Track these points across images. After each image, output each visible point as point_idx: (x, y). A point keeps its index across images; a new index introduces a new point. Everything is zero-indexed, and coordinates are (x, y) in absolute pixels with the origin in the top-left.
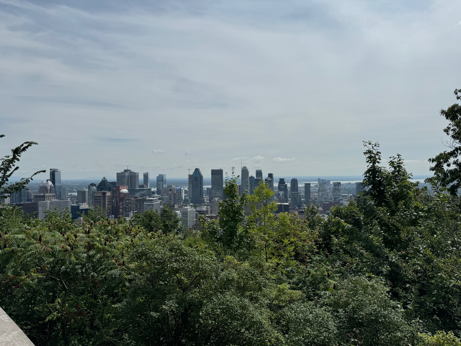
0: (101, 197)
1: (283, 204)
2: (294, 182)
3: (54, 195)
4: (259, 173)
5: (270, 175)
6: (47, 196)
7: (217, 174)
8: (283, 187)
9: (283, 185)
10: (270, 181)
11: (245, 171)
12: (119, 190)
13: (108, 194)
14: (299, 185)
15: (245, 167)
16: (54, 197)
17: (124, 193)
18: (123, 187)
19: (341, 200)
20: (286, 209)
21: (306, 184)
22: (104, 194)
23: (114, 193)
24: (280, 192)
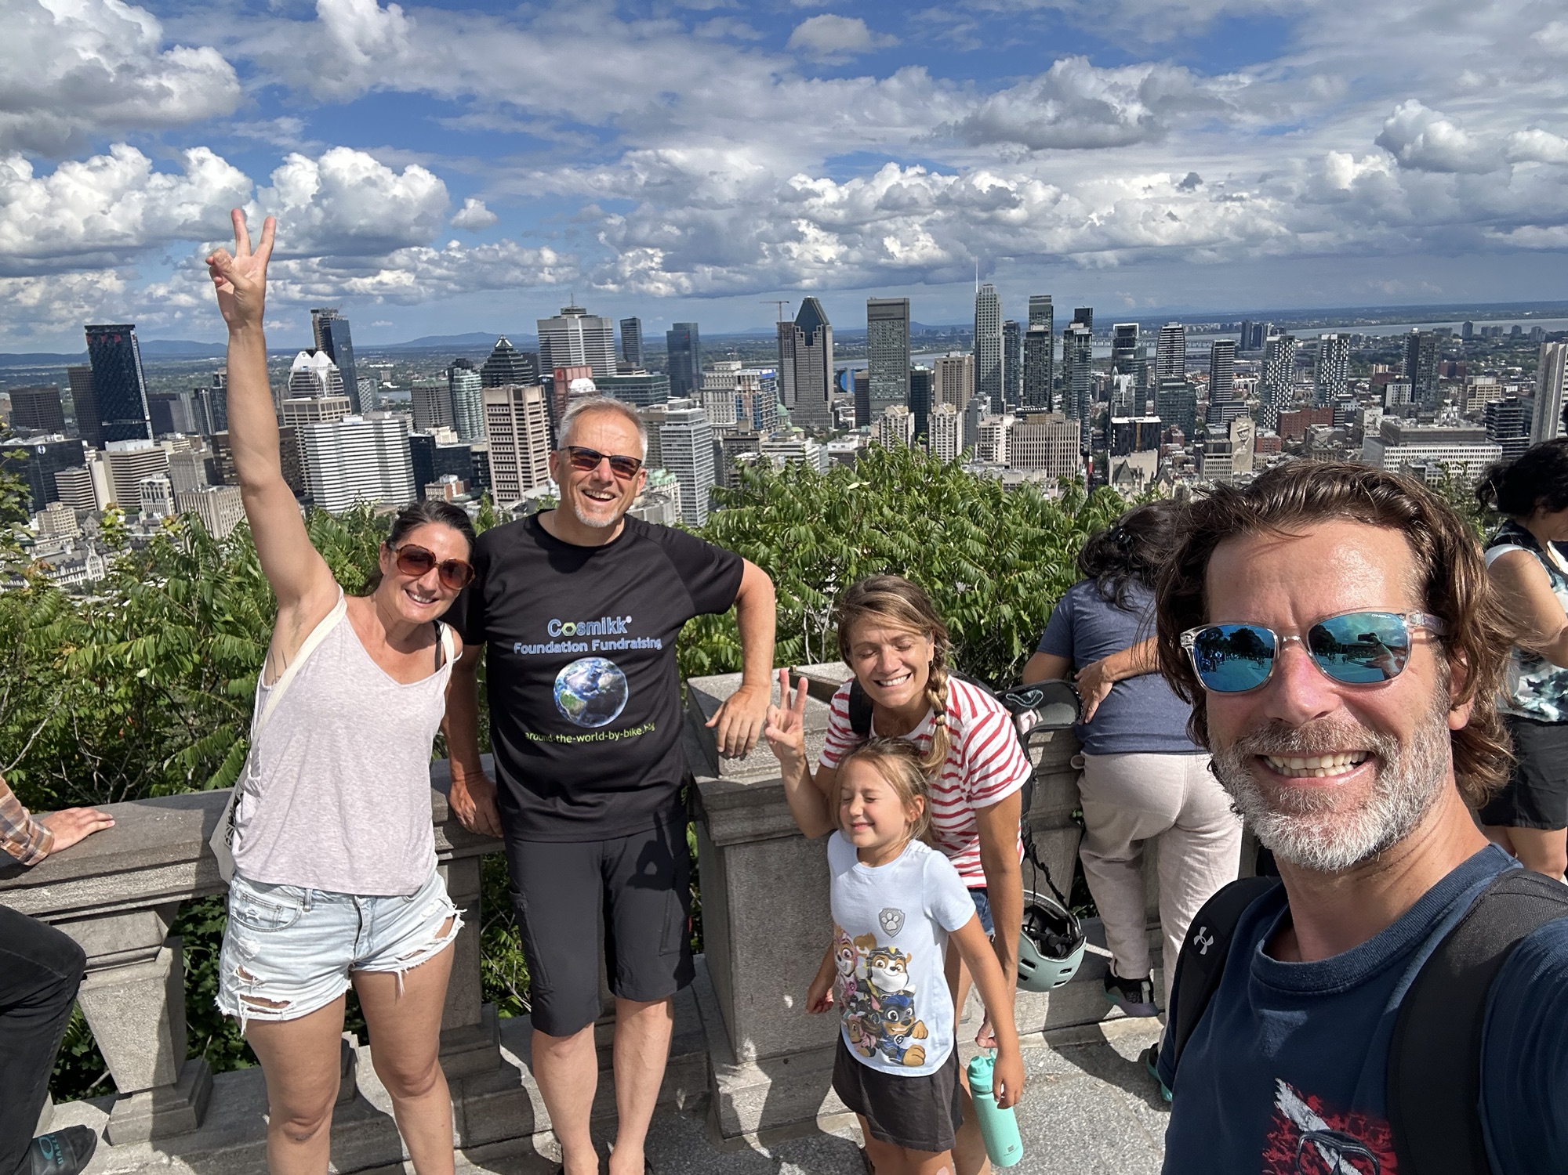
0: (508, 405)
1: (1139, 420)
2: (1172, 338)
3: (347, 402)
4: (1041, 309)
6: (322, 405)
7: (889, 317)
8: (1132, 357)
9: (1129, 352)
11: (987, 304)
12: (566, 382)
13: (532, 395)
15: (989, 290)
16: (347, 407)
17: (582, 391)
18: (576, 370)
19: (1347, 400)
20: (1151, 438)
21: (1219, 344)
22: (518, 395)
23: (550, 389)
24: (1121, 377)
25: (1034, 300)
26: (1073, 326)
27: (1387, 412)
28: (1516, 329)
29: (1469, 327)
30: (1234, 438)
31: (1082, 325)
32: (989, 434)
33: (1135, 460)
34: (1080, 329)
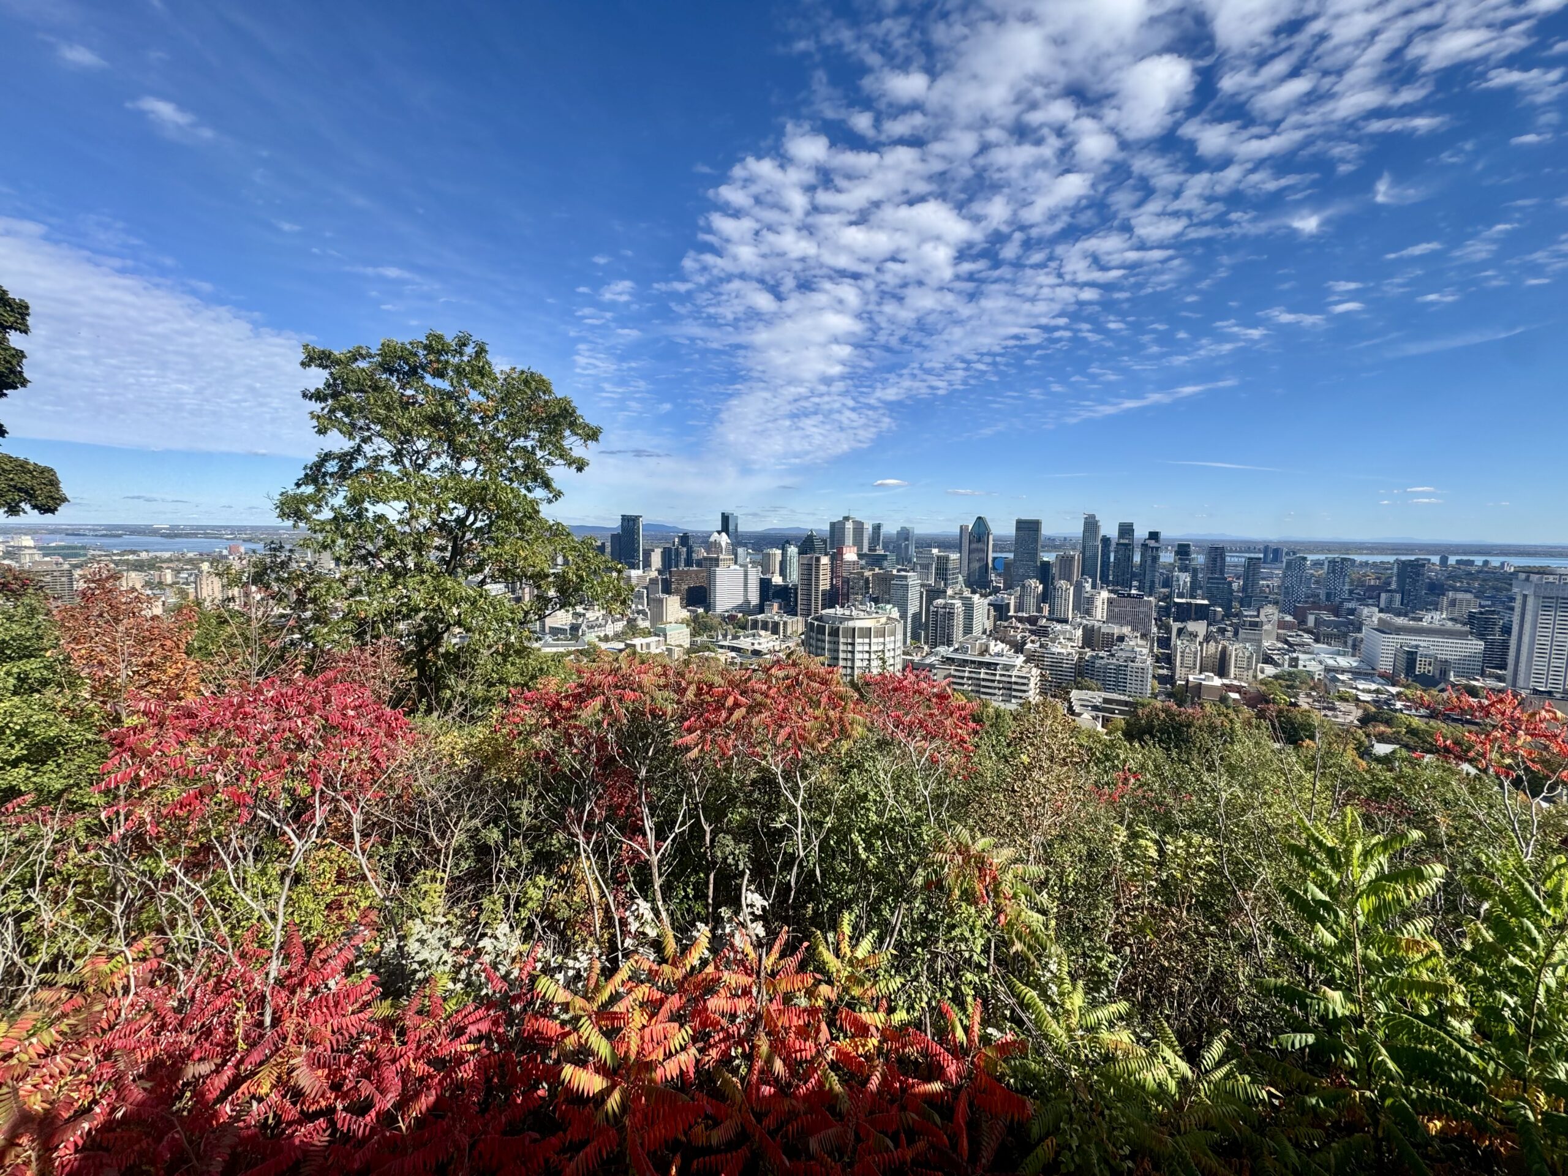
0: (811, 565)
1: (1193, 601)
2: (1217, 553)
3: (733, 558)
4: (1126, 530)
5: (1154, 536)
6: (721, 559)
7: (1028, 529)
8: (1188, 562)
9: (1186, 560)
10: (1157, 549)
11: (1091, 525)
12: (842, 554)
13: (825, 560)
14: (1228, 559)
15: (1093, 516)
16: (733, 561)
17: (850, 560)
18: (848, 549)
19: (1349, 600)
20: (1201, 613)
21: (1251, 558)
22: (818, 560)
23: (833, 558)
24: (1180, 574)
25: (1121, 525)
26: (1148, 542)
27: (1381, 611)
28: (1486, 563)
29: (1444, 561)
30: (1262, 618)
31: (1154, 541)
32: (1091, 600)
33: (1191, 626)
34: (1152, 543)
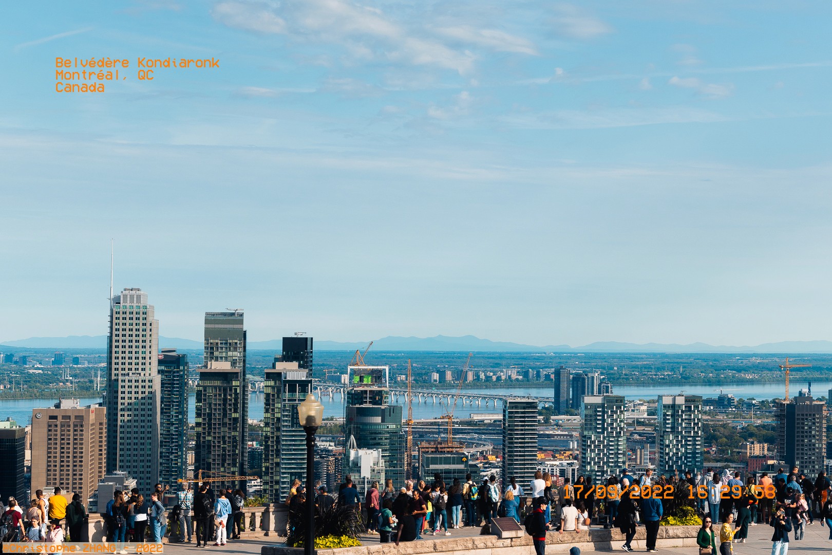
15: (134, 293)
21: (515, 405)
24: (362, 452)
25: (211, 319)
26: (280, 366)
31: (295, 365)
34: (292, 371)
